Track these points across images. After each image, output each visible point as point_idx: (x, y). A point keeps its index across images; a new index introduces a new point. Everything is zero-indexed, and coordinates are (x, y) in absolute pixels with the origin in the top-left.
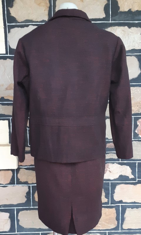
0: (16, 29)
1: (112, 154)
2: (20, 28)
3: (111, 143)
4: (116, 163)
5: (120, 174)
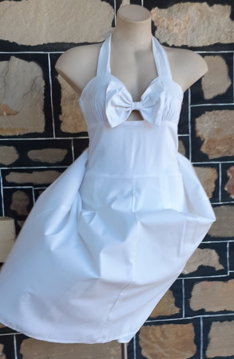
5: (201, 264)
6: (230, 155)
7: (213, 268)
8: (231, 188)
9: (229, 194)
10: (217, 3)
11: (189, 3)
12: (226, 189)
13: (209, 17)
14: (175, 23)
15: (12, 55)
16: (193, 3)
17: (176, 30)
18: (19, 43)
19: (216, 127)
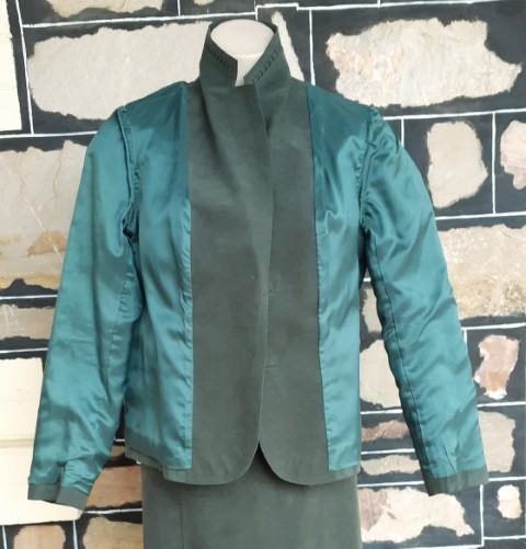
0: (54, 41)
1: (397, 456)
2: (66, 40)
3: (392, 422)
4: (413, 486)
5: (426, 524)
6: (486, 315)
7: (453, 532)
8: (487, 378)
9: (484, 390)
10: (459, 18)
11: (402, 22)
12: (477, 379)
13: (443, 46)
14: (375, 62)
15: (67, 138)
16: (411, 22)
17: (377, 76)
18: (80, 117)
19: (456, 260)
